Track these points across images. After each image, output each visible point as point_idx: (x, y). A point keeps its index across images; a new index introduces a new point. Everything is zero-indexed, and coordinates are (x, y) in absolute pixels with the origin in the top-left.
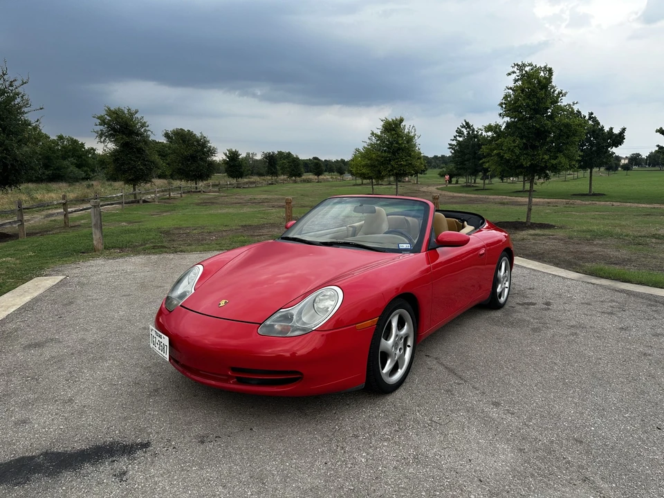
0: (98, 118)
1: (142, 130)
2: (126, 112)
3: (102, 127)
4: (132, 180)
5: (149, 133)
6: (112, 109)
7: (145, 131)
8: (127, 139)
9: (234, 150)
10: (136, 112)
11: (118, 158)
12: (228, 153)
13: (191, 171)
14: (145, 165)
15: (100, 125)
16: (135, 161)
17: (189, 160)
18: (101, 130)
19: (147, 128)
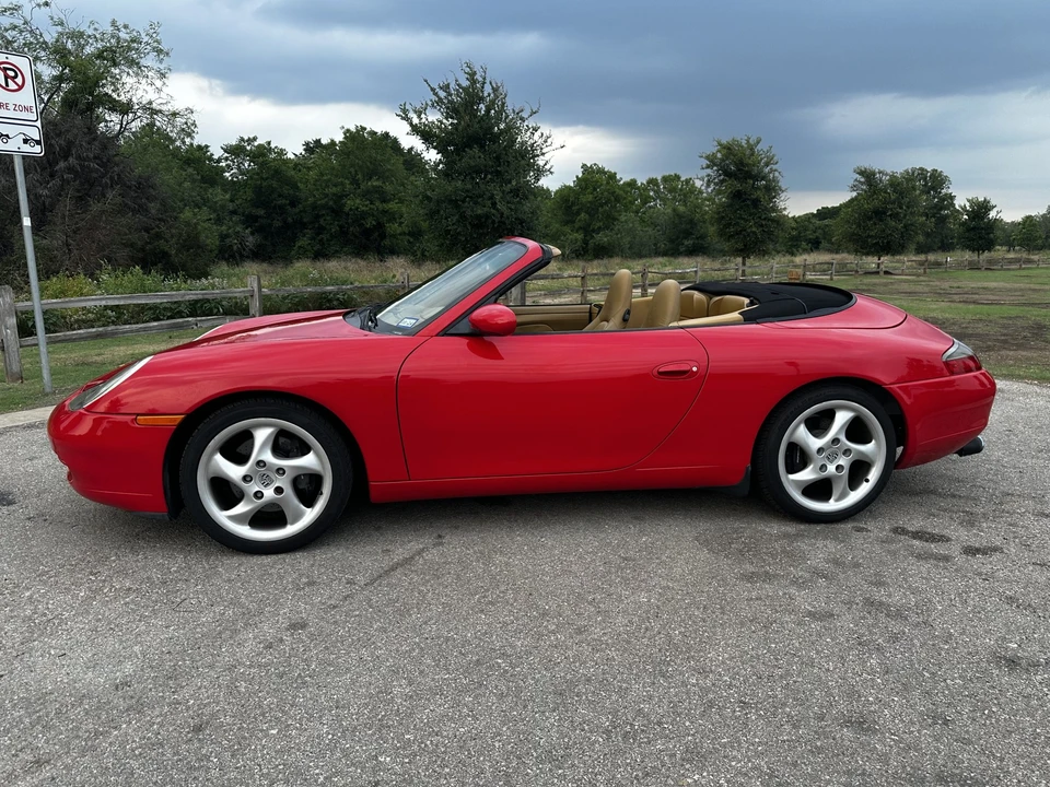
0: (707, 158)
1: (767, 170)
2: (744, 143)
3: (709, 171)
4: (741, 250)
5: (777, 174)
6: (724, 142)
7: (772, 171)
8: (739, 186)
9: (981, 199)
10: (758, 143)
11: (723, 217)
12: (968, 205)
13: (871, 237)
14: (762, 226)
15: (708, 167)
16: (746, 220)
17: (870, 219)
18: (708, 175)
19: (774, 167)
